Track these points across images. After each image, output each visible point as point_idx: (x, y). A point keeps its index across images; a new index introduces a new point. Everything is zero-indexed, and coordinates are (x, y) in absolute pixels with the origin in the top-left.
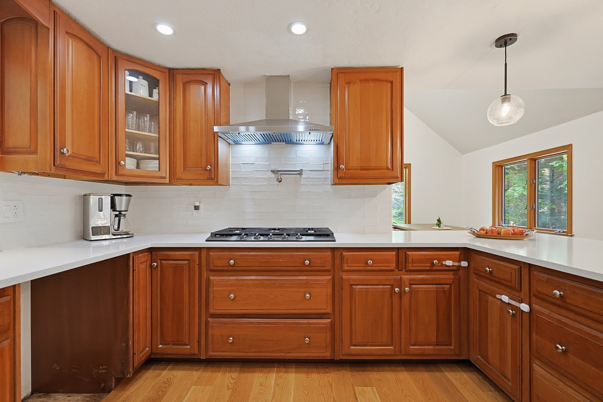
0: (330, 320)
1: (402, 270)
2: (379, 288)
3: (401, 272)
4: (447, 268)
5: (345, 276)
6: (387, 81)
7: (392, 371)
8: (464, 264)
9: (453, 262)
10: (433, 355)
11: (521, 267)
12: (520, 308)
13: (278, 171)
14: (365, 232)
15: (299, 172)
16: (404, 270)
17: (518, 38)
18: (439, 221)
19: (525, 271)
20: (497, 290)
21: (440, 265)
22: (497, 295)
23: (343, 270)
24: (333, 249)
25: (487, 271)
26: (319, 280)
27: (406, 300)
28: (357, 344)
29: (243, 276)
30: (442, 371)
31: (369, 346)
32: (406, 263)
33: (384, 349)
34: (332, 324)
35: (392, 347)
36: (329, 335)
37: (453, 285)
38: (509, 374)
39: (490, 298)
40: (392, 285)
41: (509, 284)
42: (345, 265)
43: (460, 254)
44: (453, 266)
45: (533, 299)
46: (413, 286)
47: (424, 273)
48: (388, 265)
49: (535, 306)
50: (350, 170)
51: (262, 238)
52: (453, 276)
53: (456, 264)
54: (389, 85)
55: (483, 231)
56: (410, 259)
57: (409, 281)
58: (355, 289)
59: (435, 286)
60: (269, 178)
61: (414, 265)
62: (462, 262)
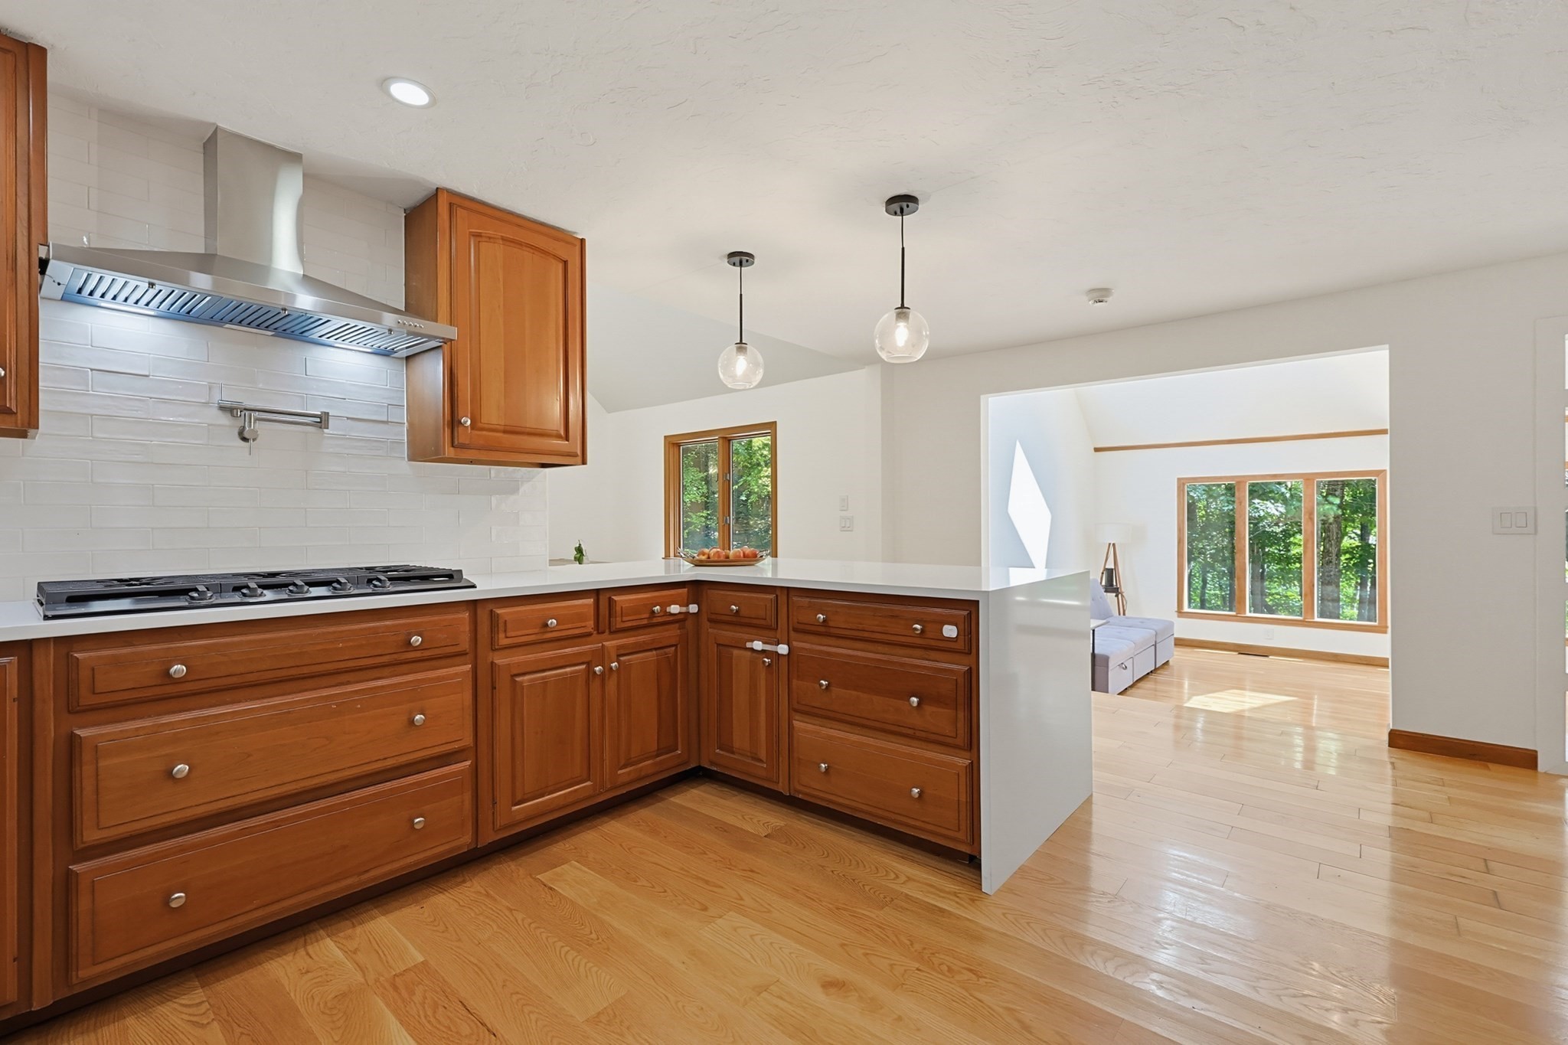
0: (468, 763)
1: (603, 633)
2: (566, 673)
3: (603, 635)
4: (671, 618)
5: (501, 660)
6: (556, 257)
7: (589, 829)
8: (693, 608)
9: (680, 606)
10: (653, 774)
11: (777, 596)
12: (777, 652)
13: (246, 409)
14: (493, 571)
15: (318, 420)
16: (607, 631)
17: (756, 260)
18: (579, 550)
19: (783, 599)
20: (746, 636)
21: (662, 614)
22: (747, 643)
23: (497, 647)
24: (473, 604)
25: (733, 610)
26: (443, 678)
27: (611, 685)
28: (526, 797)
29: (211, 706)
30: (663, 799)
31: (549, 795)
32: (610, 617)
33: (576, 790)
34: (475, 769)
35: (588, 783)
36: (468, 797)
37: (679, 646)
38: (763, 755)
39: (736, 652)
40: (588, 663)
41: (762, 622)
42: (502, 635)
43: (688, 591)
44: (680, 613)
45: (792, 634)
46: (622, 658)
47: (641, 631)
48: (583, 624)
49: (795, 644)
50: (482, 429)
51: (269, 595)
52: (679, 631)
53: (684, 609)
54: (560, 266)
55: (704, 555)
56: (618, 609)
57: (618, 649)
58: (522, 682)
59: (654, 652)
60: (210, 427)
61: (625, 619)
62: (691, 606)
